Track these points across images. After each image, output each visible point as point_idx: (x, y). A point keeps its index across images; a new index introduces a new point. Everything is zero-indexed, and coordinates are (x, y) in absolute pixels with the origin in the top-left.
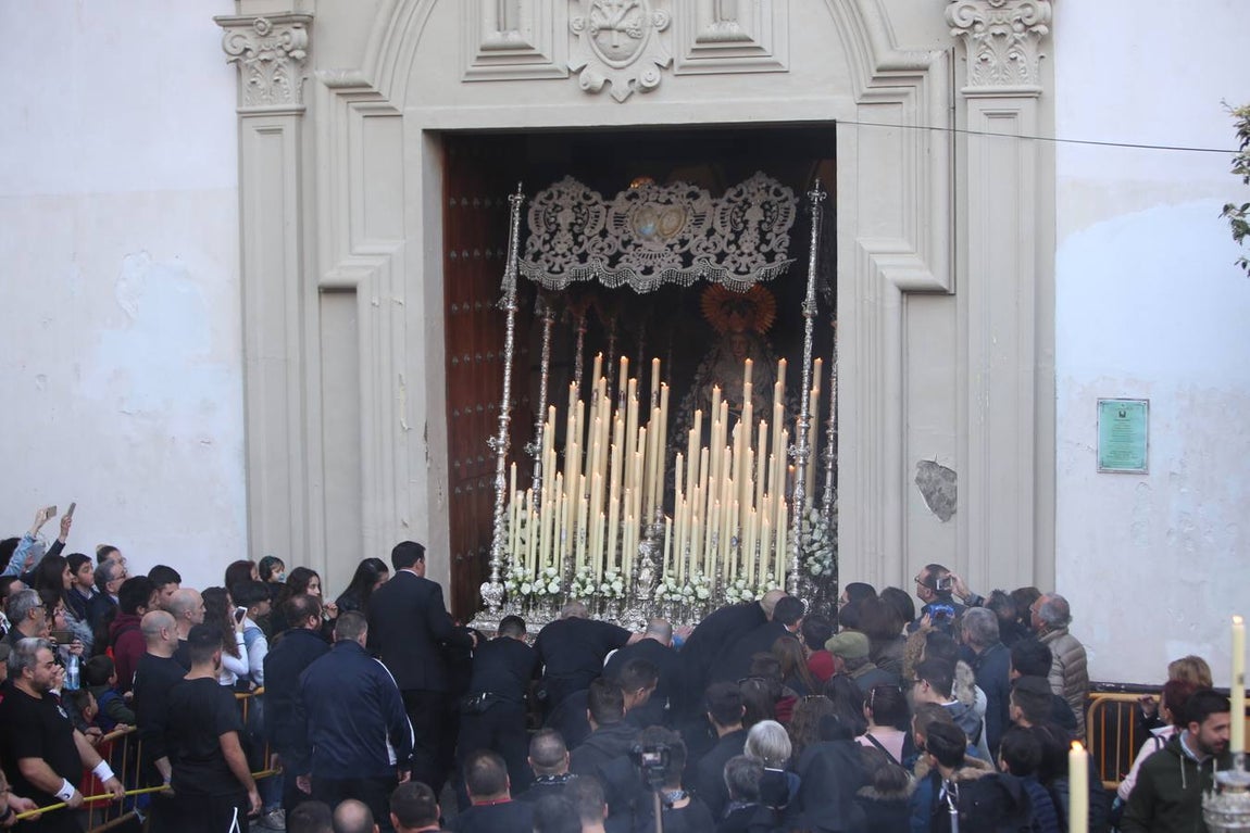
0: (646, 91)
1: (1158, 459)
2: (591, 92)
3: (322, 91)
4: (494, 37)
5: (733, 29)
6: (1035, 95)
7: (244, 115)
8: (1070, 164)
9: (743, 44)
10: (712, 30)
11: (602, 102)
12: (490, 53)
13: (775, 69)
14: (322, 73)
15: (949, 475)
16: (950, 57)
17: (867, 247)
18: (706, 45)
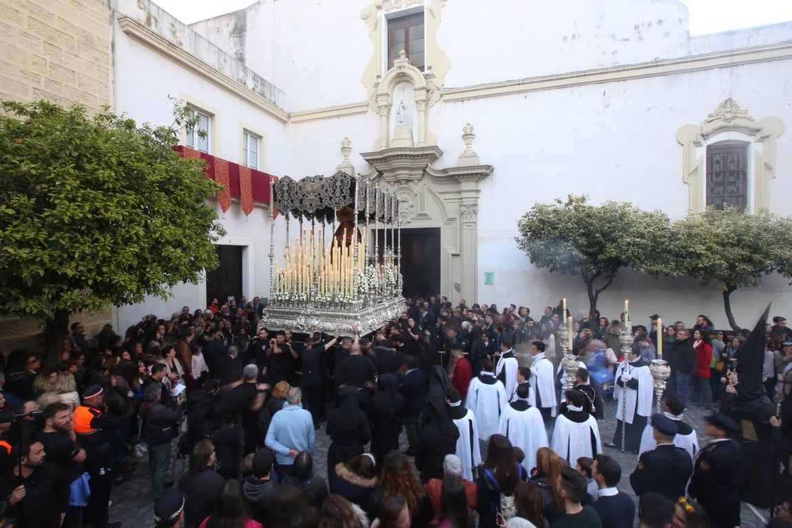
0: (409, 223)
1: (495, 282)
5: (424, 212)
6: (474, 223)
8: (481, 233)
9: (425, 215)
10: (420, 213)
13: (430, 219)
15: (459, 285)
16: (460, 217)
17: (446, 247)
18: (419, 215)
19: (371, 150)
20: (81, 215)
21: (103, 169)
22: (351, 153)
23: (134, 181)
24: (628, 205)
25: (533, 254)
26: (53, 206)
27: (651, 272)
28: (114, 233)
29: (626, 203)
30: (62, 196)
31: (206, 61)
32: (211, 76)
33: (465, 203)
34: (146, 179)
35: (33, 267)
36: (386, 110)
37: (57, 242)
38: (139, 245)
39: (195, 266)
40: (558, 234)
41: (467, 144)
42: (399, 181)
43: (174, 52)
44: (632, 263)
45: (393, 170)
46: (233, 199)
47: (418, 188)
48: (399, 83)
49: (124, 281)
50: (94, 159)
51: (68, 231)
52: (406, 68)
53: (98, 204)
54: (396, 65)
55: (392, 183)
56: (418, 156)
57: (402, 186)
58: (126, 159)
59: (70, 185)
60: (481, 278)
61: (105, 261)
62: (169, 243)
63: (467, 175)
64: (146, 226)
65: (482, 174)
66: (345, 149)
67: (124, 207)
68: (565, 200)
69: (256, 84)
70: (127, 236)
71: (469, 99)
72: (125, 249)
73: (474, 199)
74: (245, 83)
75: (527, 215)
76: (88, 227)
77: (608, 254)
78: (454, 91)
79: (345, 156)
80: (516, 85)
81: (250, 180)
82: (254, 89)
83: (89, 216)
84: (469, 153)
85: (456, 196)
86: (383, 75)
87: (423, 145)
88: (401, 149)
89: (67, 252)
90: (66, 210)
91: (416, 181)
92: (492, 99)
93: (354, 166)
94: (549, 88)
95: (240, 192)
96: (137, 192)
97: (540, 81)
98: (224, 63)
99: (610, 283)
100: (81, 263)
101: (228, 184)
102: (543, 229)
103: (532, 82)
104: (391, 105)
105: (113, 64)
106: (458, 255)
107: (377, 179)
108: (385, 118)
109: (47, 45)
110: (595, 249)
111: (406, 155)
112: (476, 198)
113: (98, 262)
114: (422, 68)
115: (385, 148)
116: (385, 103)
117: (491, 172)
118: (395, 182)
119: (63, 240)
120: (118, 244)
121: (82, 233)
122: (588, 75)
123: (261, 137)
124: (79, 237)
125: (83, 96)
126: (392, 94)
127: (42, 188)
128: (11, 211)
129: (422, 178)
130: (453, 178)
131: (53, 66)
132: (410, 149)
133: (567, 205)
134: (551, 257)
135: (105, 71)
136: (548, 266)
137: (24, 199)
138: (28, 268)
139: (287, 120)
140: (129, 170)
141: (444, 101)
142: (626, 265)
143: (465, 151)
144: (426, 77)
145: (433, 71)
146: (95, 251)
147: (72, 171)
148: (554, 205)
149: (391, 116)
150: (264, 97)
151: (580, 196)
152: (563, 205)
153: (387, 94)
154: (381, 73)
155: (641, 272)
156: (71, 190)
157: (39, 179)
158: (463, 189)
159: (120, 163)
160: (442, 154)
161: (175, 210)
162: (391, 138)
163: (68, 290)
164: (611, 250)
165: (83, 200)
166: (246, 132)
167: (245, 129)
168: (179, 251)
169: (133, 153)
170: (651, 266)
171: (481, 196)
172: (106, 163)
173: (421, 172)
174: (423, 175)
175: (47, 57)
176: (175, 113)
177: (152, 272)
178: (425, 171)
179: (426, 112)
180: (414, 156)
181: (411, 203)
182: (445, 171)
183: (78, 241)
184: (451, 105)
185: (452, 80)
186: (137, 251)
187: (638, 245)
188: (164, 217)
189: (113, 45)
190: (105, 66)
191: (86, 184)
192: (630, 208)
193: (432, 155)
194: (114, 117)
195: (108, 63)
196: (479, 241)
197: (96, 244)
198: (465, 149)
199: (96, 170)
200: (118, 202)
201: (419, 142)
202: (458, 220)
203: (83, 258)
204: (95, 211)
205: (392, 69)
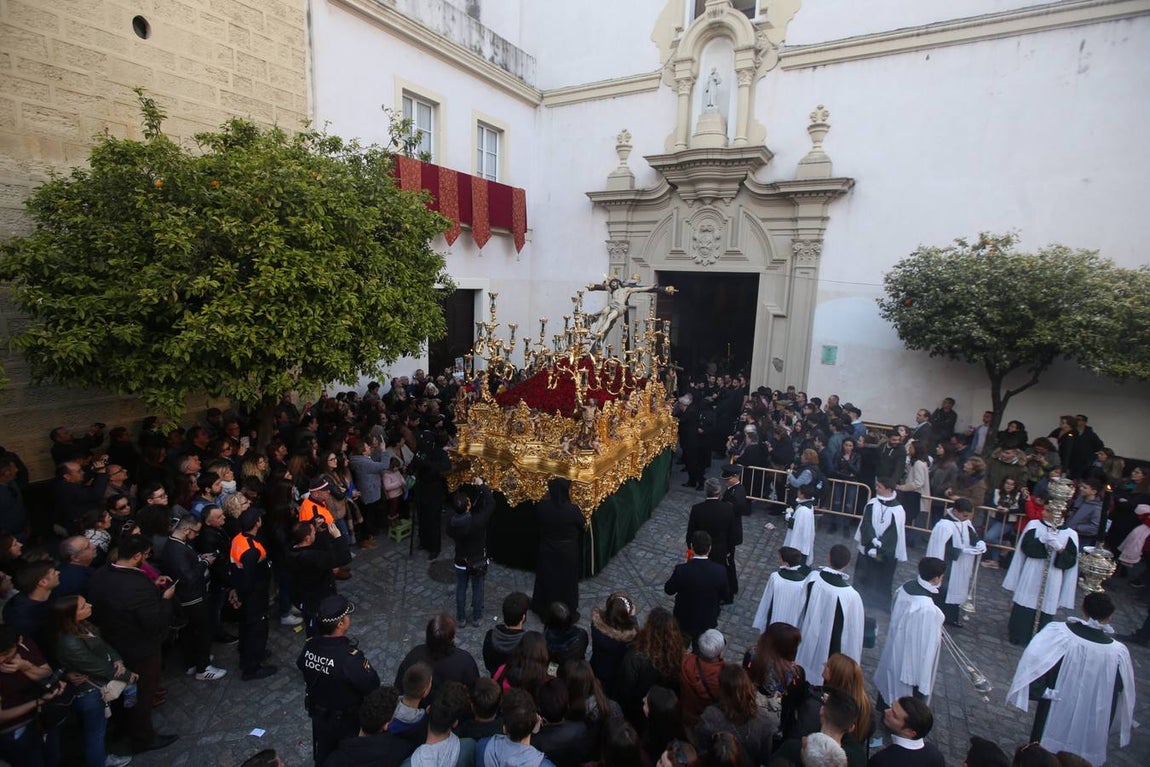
0: (711, 263)
1: (837, 364)
2: (698, 263)
3: (631, 261)
4: (674, 248)
5: (736, 249)
6: (814, 268)
7: (611, 265)
8: (821, 286)
9: (738, 253)
10: (730, 249)
11: (700, 265)
12: (673, 252)
13: (745, 259)
14: (631, 256)
15: (781, 361)
16: (792, 257)
17: (766, 304)
18: (728, 253)
19: (661, 151)
20: (288, 285)
21: (309, 222)
22: (631, 153)
23: (343, 232)
24: (1091, 255)
25: (904, 326)
26: (258, 274)
27: (1113, 374)
28: (324, 302)
29: (1088, 253)
30: (266, 260)
31: (427, 23)
32: (435, 47)
33: (802, 237)
34: (358, 229)
35: (242, 348)
36: (688, 86)
37: (263, 317)
38: (351, 315)
39: (416, 336)
40: (951, 300)
41: (815, 142)
42: (700, 200)
43: (386, 16)
44: (1079, 355)
45: (693, 183)
46: (462, 225)
47: (729, 210)
48: (711, 38)
49: (337, 362)
50: (299, 211)
51: (273, 304)
52: (725, 13)
53: (306, 269)
54: (708, 9)
55: (690, 202)
56: (733, 161)
57: (705, 207)
58: (334, 205)
59: (274, 245)
60: (817, 354)
61: (315, 337)
62: (385, 309)
63: (810, 192)
64: (359, 290)
65: (835, 191)
66: (622, 149)
67: (334, 269)
68: (974, 240)
69: (497, 50)
70: (338, 306)
71: (825, 64)
72: (336, 322)
73: (817, 232)
74: (480, 52)
75: (903, 264)
76: (296, 297)
77: (1036, 339)
78: (802, 50)
79: (622, 159)
80: (912, 36)
81: (487, 196)
82: (492, 59)
83: (297, 285)
84: (816, 156)
85: (788, 225)
86: (686, 27)
87: (741, 144)
88: (707, 151)
89: (274, 328)
90: (272, 279)
91: (726, 200)
92: (866, 62)
93: (635, 174)
94: (974, 40)
95: (472, 215)
96: (348, 245)
97: (958, 28)
98: (451, 23)
99: (1034, 381)
100: (289, 341)
101: (456, 205)
102: (927, 290)
103: (943, 31)
104: (695, 78)
105: (310, 44)
106: (783, 317)
107: (668, 196)
108: (684, 99)
109: (232, 28)
110: (1013, 328)
111: (714, 161)
112: (820, 229)
113: (307, 340)
114: (750, 13)
115: (682, 148)
116: (687, 74)
117: (850, 187)
118: (695, 200)
119: (270, 314)
120: (329, 316)
121: (289, 305)
122: (1054, 12)
123: (501, 131)
124: (286, 309)
125: (277, 95)
126: (699, 59)
127: (245, 251)
128: (215, 284)
129: (736, 195)
130: (785, 196)
131: (241, 56)
132: (721, 151)
133: (975, 248)
134: (934, 335)
135: (300, 55)
136: (927, 348)
137: (227, 266)
138: (236, 348)
139: (538, 103)
140: (339, 218)
141: (782, 68)
142: (1068, 357)
143: (811, 153)
144: (757, 27)
145: (769, 17)
146: (303, 326)
147: (276, 229)
148: (951, 249)
149: (695, 94)
150: (507, 70)
151: (1002, 234)
152: (969, 249)
153: (691, 60)
154: (683, 24)
155: (1094, 373)
156: (276, 253)
157: (241, 240)
158: (800, 215)
159: (330, 212)
160: (771, 156)
161: (393, 265)
162: (693, 132)
163: (277, 372)
164: (1044, 333)
165: (289, 263)
166: (482, 124)
167: (479, 121)
168: (398, 320)
169: (342, 195)
170: (1114, 363)
171: (829, 226)
172: (313, 214)
173: (736, 186)
174: (739, 191)
175: (234, 46)
176: (391, 131)
177: (366, 349)
178: (741, 184)
179: (751, 88)
180: (727, 161)
181: (717, 233)
182: (774, 186)
183: (285, 315)
184: (794, 74)
185: (800, 32)
186: (350, 323)
187: (1095, 327)
188: (379, 276)
189: (309, 16)
190: (299, 48)
191: (291, 242)
192: (1093, 260)
193: (759, 158)
194: (316, 135)
195: (303, 44)
196: (819, 296)
197: (305, 318)
198: (812, 150)
199: (302, 224)
200: (327, 264)
201: (738, 138)
202: (789, 262)
203: (291, 335)
204: (302, 278)
205: (702, 16)
